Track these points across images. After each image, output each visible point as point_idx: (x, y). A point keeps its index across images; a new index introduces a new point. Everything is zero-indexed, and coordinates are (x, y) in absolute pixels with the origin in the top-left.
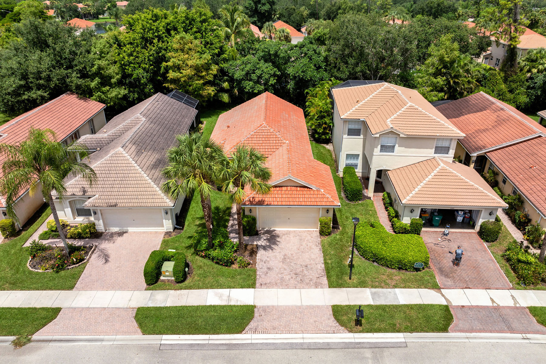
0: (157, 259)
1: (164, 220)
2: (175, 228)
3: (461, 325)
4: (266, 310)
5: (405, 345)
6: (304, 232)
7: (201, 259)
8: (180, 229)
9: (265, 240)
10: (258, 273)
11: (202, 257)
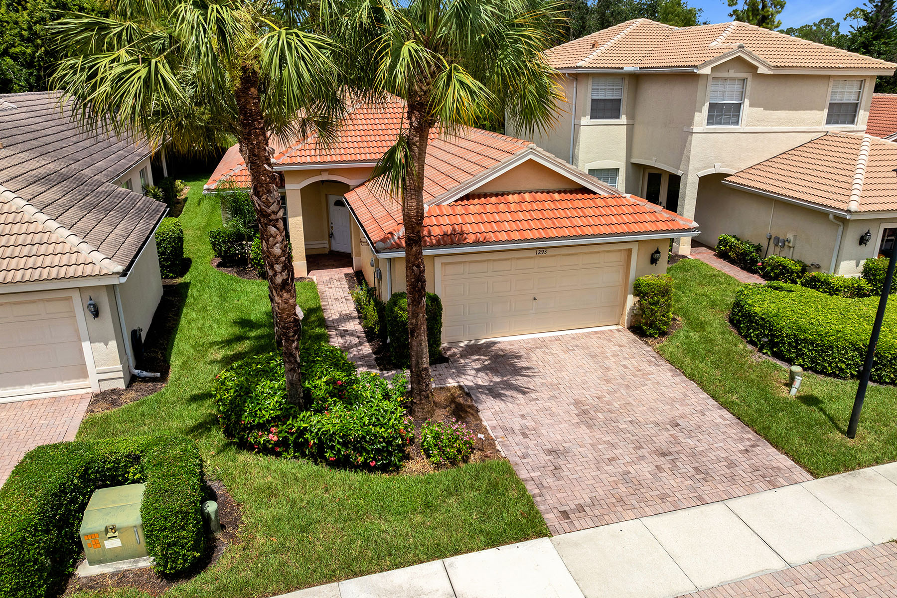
0: (54, 478)
1: (86, 346)
2: (132, 380)
6: (588, 335)
7: (263, 460)
8: (154, 380)
9: (478, 370)
10: (523, 474)
11: (267, 450)
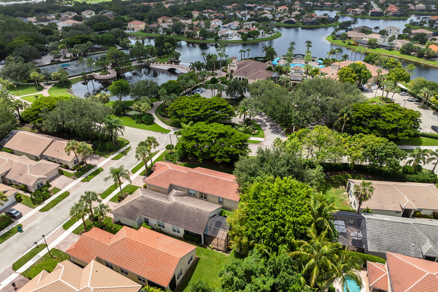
3: (9, 270)
4: (63, 232)
5: (22, 253)
10: (76, 235)
